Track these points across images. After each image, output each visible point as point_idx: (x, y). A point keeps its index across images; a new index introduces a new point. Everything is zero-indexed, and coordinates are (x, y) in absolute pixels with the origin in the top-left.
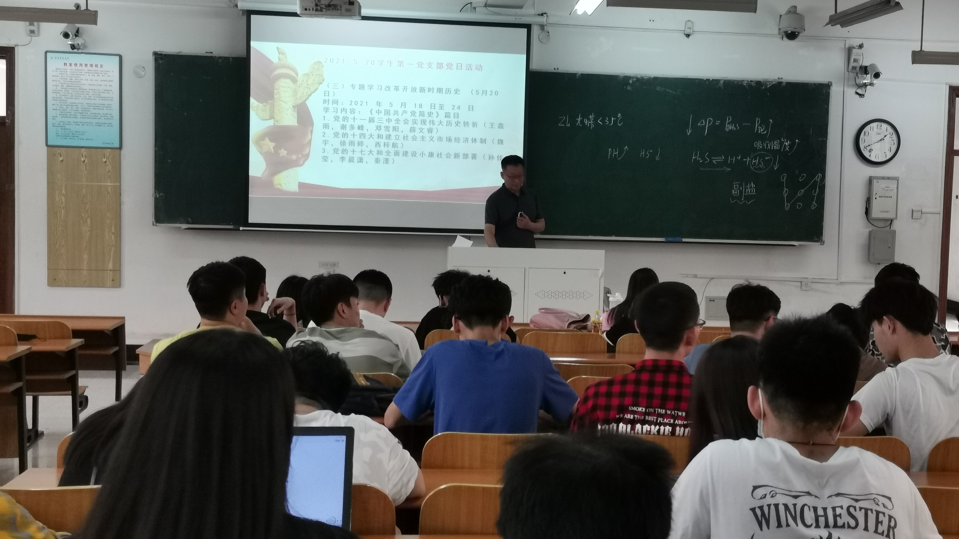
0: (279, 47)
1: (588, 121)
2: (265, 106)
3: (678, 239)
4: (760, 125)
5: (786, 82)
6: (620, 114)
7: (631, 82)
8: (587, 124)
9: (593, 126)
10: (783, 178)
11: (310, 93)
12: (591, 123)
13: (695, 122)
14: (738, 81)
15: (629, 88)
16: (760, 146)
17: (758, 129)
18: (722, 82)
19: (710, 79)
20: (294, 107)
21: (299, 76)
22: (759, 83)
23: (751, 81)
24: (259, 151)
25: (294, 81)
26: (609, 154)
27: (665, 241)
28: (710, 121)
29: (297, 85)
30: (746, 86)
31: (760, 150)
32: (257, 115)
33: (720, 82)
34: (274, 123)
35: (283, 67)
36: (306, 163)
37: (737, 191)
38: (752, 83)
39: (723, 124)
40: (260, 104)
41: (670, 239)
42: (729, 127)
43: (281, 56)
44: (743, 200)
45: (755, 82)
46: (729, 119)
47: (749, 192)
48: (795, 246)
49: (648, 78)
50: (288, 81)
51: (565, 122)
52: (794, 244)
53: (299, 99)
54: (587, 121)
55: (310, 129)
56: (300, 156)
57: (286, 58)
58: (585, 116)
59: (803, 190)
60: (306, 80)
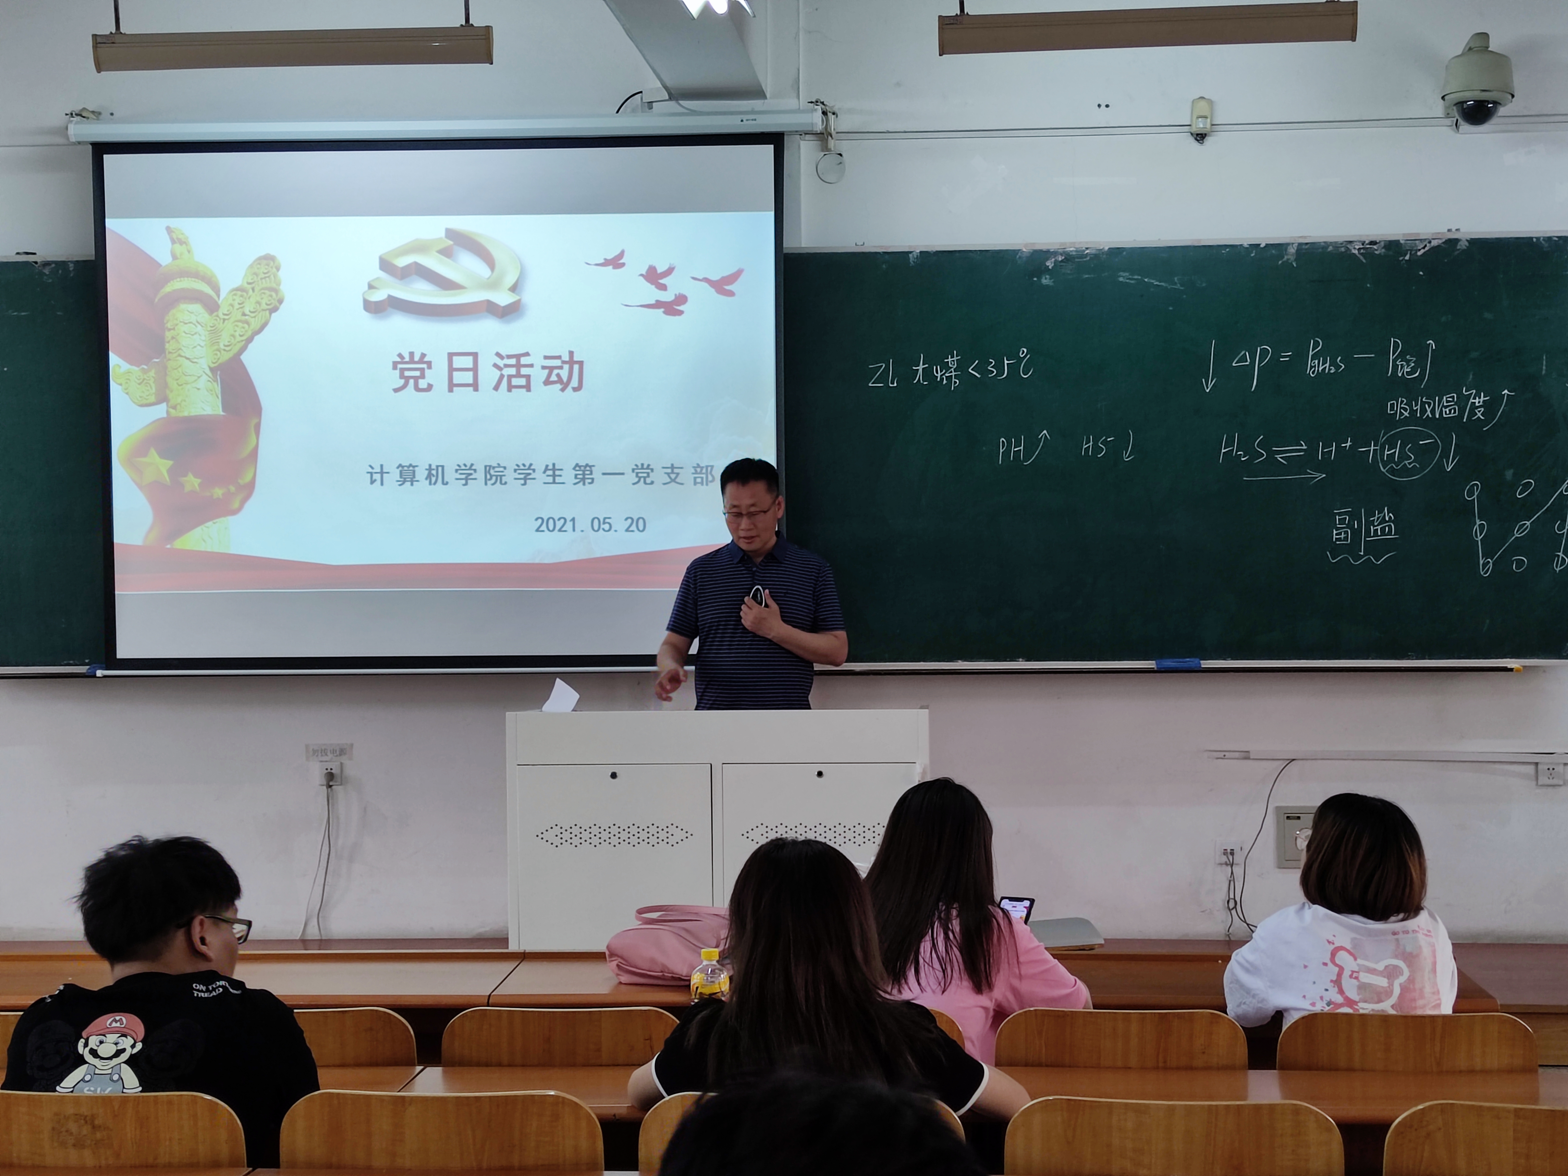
0: (171, 226)
1: (944, 371)
2: (144, 372)
3: (1190, 662)
4: (1402, 356)
5: (1469, 237)
6: (1025, 350)
7: (1050, 264)
8: (942, 379)
9: (955, 382)
10: (1471, 494)
11: (249, 333)
12: (952, 376)
13: (1224, 357)
14: (1336, 245)
15: (1046, 281)
16: (1402, 411)
17: (1395, 366)
18: (1292, 250)
19: (1260, 245)
20: (211, 369)
21: (223, 295)
22: (1393, 246)
23: (1373, 243)
24: (137, 484)
25: (211, 306)
26: (1001, 451)
27: (1156, 669)
28: (1264, 353)
29: (217, 316)
30: (1361, 258)
31: (1406, 421)
32: (127, 393)
33: (1286, 250)
34: (168, 412)
35: (184, 273)
36: (249, 505)
37: (1346, 533)
38: (1375, 247)
39: (1300, 357)
40: (135, 368)
41: (1169, 663)
42: (1316, 366)
43: (178, 248)
44: (1362, 553)
45: (1382, 244)
46: (1316, 344)
47: (1379, 534)
48: (1511, 670)
49: (1094, 252)
50: (197, 308)
51: (883, 378)
52: (1509, 666)
53: (224, 350)
54: (941, 372)
55: (254, 421)
56: (232, 489)
57: (189, 252)
58: (937, 359)
59: (1528, 523)
60: (239, 304)
